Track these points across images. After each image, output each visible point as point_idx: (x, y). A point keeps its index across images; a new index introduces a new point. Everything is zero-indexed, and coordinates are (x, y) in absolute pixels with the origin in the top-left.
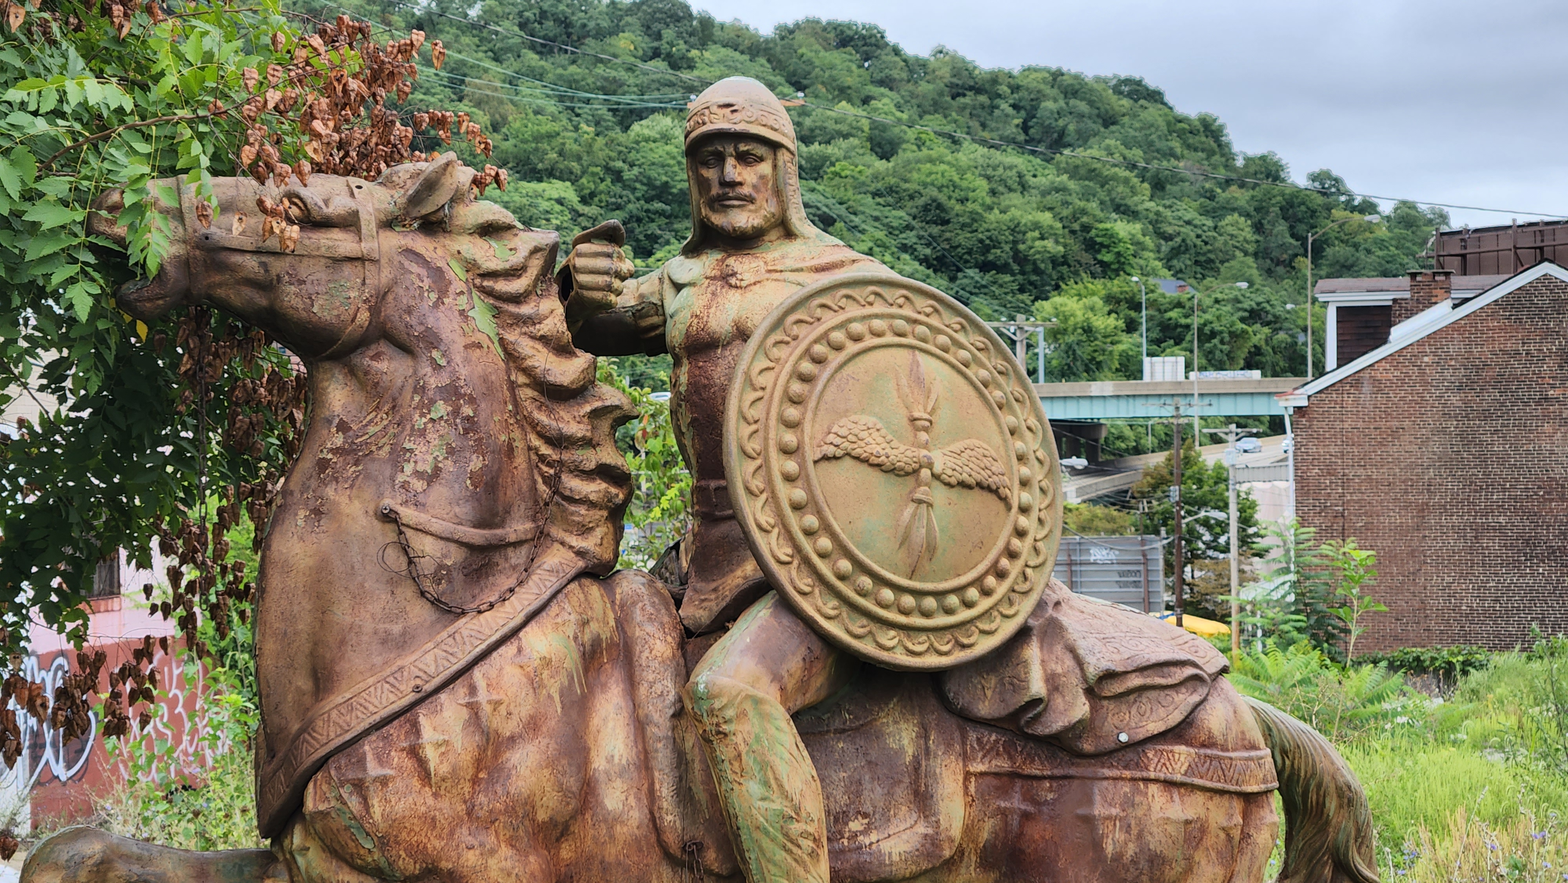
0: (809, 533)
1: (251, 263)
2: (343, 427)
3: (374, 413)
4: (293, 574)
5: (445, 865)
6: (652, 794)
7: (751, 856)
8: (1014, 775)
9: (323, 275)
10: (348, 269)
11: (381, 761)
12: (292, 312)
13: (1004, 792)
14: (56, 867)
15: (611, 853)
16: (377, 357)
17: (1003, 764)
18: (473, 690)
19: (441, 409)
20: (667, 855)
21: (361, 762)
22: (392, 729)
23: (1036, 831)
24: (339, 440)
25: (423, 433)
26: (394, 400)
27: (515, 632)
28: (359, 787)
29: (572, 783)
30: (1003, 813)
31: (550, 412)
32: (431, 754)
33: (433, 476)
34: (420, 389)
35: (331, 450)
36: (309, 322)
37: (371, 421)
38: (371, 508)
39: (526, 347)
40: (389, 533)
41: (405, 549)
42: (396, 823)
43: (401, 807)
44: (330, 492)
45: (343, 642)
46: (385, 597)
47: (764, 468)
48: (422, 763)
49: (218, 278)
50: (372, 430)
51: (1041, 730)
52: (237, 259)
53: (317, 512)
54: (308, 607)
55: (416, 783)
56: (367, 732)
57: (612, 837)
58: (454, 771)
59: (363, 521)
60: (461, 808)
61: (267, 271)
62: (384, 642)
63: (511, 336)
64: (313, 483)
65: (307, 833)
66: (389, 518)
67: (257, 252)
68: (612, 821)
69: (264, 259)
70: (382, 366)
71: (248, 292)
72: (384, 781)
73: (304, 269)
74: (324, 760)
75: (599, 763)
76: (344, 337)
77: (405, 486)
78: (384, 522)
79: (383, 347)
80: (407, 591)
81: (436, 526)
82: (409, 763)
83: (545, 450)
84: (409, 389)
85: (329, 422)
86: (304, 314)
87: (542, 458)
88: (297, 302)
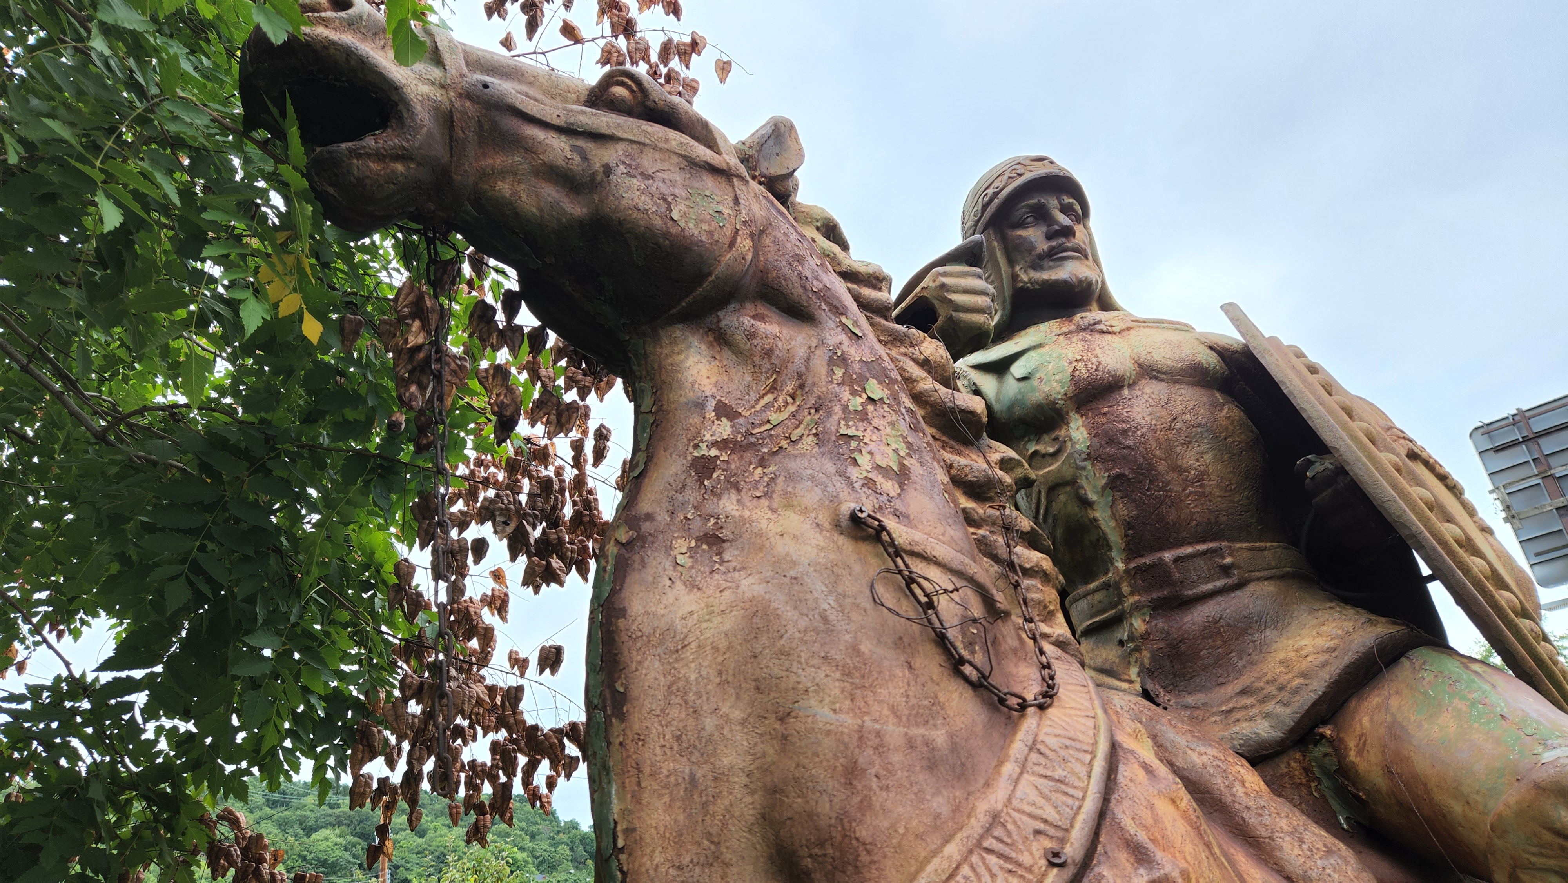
1: (560, 146)
2: (724, 411)
3: (769, 398)
4: (688, 654)
12: (635, 215)
16: (760, 318)
24: (724, 429)
26: (800, 375)
33: (902, 476)
34: (839, 360)
35: (714, 444)
36: (666, 235)
37: (767, 406)
38: (824, 519)
39: (911, 368)
46: (900, 672)
49: (499, 160)
50: (775, 418)
52: (539, 134)
53: (713, 540)
54: (737, 714)
59: (816, 539)
61: (585, 158)
62: (932, 766)
64: (692, 495)
67: (569, 131)
69: (580, 143)
70: (767, 330)
71: (550, 193)
73: (648, 163)
76: (719, 270)
78: (856, 538)
81: (942, 551)
84: (819, 364)
85: (700, 405)
86: (658, 222)
88: (644, 202)
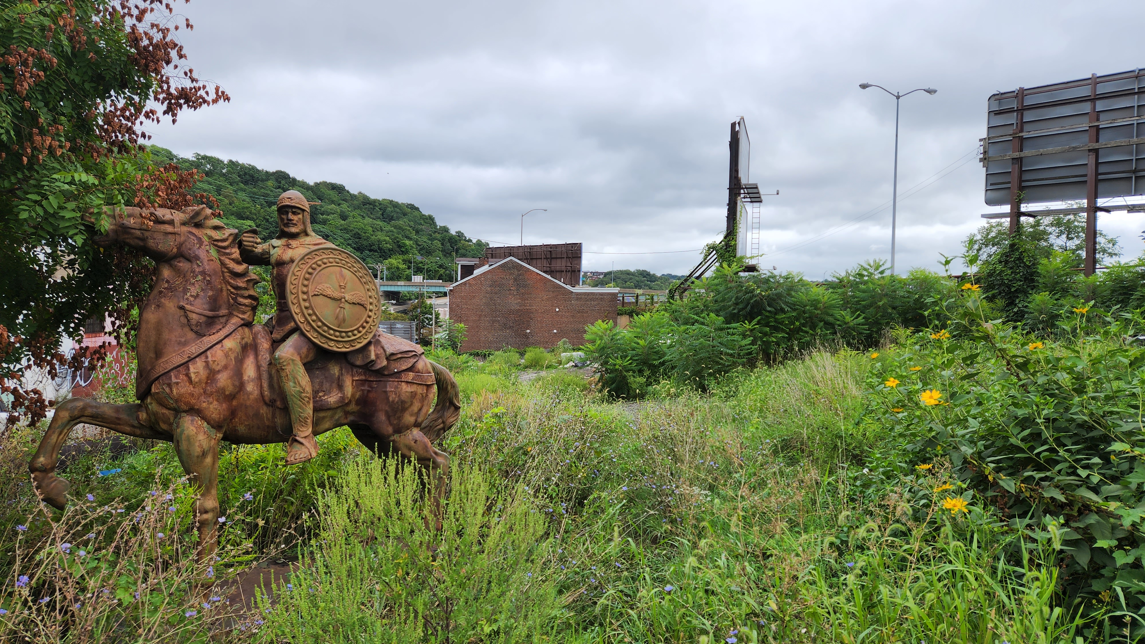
0: (310, 315)
1: (138, 233)
2: (168, 282)
3: (178, 278)
5: (196, 407)
6: (261, 387)
7: (290, 403)
8: (366, 380)
9: (162, 237)
10: (170, 236)
11: (176, 378)
12: (151, 247)
13: (363, 385)
14: (67, 410)
15: (248, 403)
16: (179, 262)
17: (363, 378)
18: (207, 357)
19: (200, 277)
20: (266, 403)
21: (170, 378)
22: (180, 369)
23: (372, 395)
24: (166, 285)
25: (193, 284)
26: (184, 274)
27: (221, 341)
28: (169, 385)
29: (237, 383)
30: (363, 390)
31: (234, 280)
32: (193, 376)
33: (196, 297)
34: (193, 272)
35: (164, 288)
36: (157, 251)
37: (177, 280)
38: (176, 305)
39: (227, 261)
40: (182, 312)
41: (186, 317)
42: (181, 395)
43: (182, 391)
44: (163, 300)
45: (165, 344)
46: (179, 331)
47: (297, 297)
48: (190, 378)
49: (127, 236)
50: (177, 283)
51: (373, 369)
52: (134, 231)
53: (158, 306)
54: (154, 333)
55: (188, 384)
56: (172, 369)
57: (249, 399)
58: (200, 381)
59: (173, 309)
60: (202, 391)
61: (142, 235)
62: (179, 343)
63: (222, 258)
64: (158, 298)
65: (152, 399)
66: (182, 308)
67: (140, 229)
68: (249, 394)
69: (141, 231)
70: (181, 264)
71: (136, 241)
72: (177, 383)
73: (155, 235)
74: (157, 378)
75: (245, 378)
76: (168, 256)
77: (187, 299)
78: (180, 309)
79: (181, 259)
80: (187, 329)
81: (197, 310)
82: (185, 378)
83: (232, 290)
84: (189, 272)
85: (163, 280)
86: (155, 248)
87: (232, 293)
88: (153, 245)
